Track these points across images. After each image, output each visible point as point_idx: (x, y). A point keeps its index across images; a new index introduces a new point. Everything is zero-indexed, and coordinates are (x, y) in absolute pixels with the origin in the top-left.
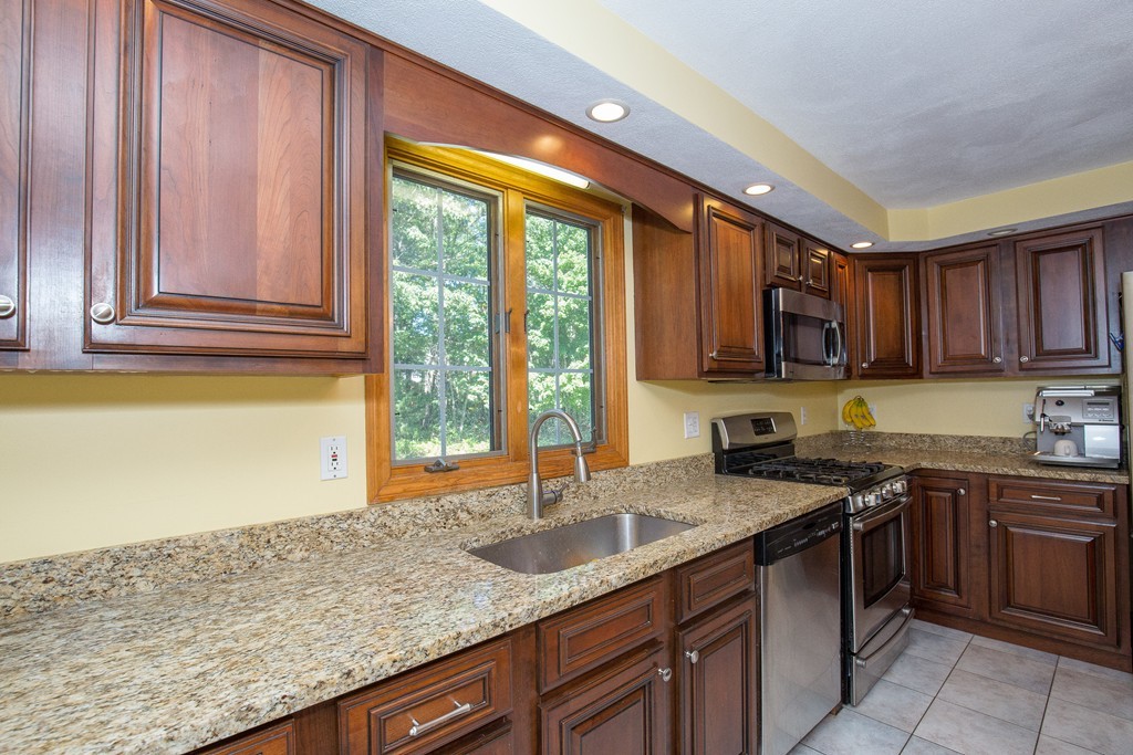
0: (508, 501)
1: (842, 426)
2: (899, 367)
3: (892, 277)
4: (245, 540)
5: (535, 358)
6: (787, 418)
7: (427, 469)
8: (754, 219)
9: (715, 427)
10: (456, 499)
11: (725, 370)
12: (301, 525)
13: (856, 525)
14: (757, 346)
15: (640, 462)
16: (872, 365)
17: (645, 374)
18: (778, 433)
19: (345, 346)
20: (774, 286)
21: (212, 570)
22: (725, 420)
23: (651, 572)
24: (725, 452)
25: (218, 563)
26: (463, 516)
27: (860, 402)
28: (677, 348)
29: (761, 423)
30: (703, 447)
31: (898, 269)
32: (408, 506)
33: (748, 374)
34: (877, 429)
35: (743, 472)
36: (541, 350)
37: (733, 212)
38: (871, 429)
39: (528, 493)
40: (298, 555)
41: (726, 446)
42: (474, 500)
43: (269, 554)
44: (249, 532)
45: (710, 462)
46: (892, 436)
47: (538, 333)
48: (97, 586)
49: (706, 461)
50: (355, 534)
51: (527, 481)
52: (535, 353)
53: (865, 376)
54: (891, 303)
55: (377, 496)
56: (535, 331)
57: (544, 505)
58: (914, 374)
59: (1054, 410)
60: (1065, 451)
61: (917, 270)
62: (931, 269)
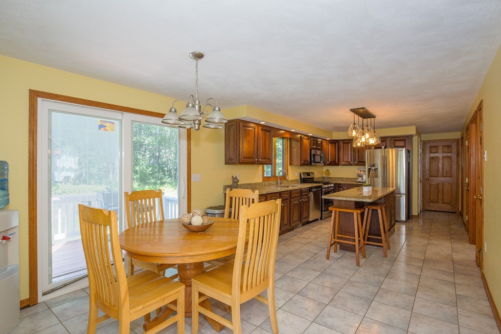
0: (275, 183)
1: (324, 176)
2: (335, 163)
3: (334, 145)
4: (255, 184)
6: (313, 173)
8: (309, 138)
9: (300, 174)
10: (270, 182)
11: (304, 164)
12: (259, 183)
13: (324, 190)
14: (309, 159)
15: (289, 179)
16: (330, 162)
17: (291, 164)
18: (311, 176)
20: (312, 149)
22: (303, 173)
25: (253, 187)
26: (271, 185)
27: (328, 170)
28: (297, 160)
29: (308, 174)
30: (298, 178)
31: (335, 143)
32: (266, 182)
33: (307, 165)
34: (331, 176)
35: (306, 183)
37: (307, 137)
39: (278, 182)
41: (302, 178)
42: (272, 182)
45: (300, 180)
46: (334, 178)
48: (247, 187)
50: (262, 185)
51: (278, 180)
53: (328, 165)
54: (333, 150)
55: (263, 180)
57: (280, 183)
58: (338, 165)
59: (359, 172)
60: (360, 179)
61: (339, 143)
62: (341, 144)
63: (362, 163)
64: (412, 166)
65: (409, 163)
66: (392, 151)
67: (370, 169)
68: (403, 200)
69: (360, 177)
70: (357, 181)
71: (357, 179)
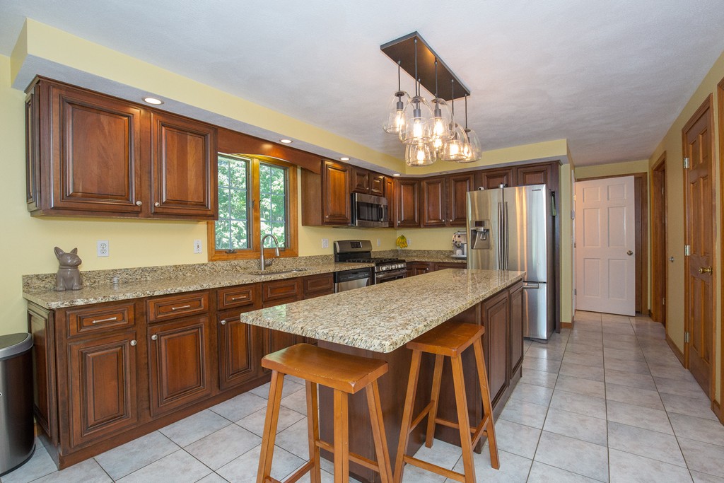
0: (253, 265)
1: (398, 248)
2: (413, 223)
3: (410, 187)
4: (174, 268)
5: (267, 216)
6: (368, 243)
7: (226, 252)
8: (345, 167)
9: (335, 244)
10: (236, 262)
11: (336, 221)
12: (190, 266)
13: (377, 276)
14: (347, 213)
15: (302, 256)
16: (402, 222)
17: (305, 223)
18: (363, 248)
19: (209, 213)
20: (355, 192)
21: (166, 276)
22: (339, 242)
23: (295, 276)
24: (338, 254)
25: (167, 275)
26: (238, 268)
27: (403, 237)
28: (316, 215)
29: (355, 244)
30: (330, 252)
31: (413, 184)
32: (220, 263)
34: (408, 248)
36: (271, 211)
37: (337, 166)
38: (406, 248)
39: (260, 263)
40: (189, 274)
41: (338, 251)
42: (242, 263)
43: (181, 273)
44: (176, 266)
45: (333, 257)
46: (415, 251)
47: (269, 200)
48: (138, 277)
49: (331, 257)
50: (205, 270)
51: (260, 258)
52: (267, 213)
53: (399, 227)
54: (410, 198)
55: (211, 259)
56: (267, 199)
57: (266, 266)
58: (418, 226)
59: (457, 239)
60: (458, 253)
61: (420, 185)
62: (424, 184)
63: (460, 221)
64: (560, 225)
65: (554, 217)
66: (520, 192)
67: (475, 231)
68: (543, 294)
69: (459, 247)
70: (454, 256)
71: (452, 252)
